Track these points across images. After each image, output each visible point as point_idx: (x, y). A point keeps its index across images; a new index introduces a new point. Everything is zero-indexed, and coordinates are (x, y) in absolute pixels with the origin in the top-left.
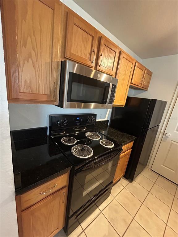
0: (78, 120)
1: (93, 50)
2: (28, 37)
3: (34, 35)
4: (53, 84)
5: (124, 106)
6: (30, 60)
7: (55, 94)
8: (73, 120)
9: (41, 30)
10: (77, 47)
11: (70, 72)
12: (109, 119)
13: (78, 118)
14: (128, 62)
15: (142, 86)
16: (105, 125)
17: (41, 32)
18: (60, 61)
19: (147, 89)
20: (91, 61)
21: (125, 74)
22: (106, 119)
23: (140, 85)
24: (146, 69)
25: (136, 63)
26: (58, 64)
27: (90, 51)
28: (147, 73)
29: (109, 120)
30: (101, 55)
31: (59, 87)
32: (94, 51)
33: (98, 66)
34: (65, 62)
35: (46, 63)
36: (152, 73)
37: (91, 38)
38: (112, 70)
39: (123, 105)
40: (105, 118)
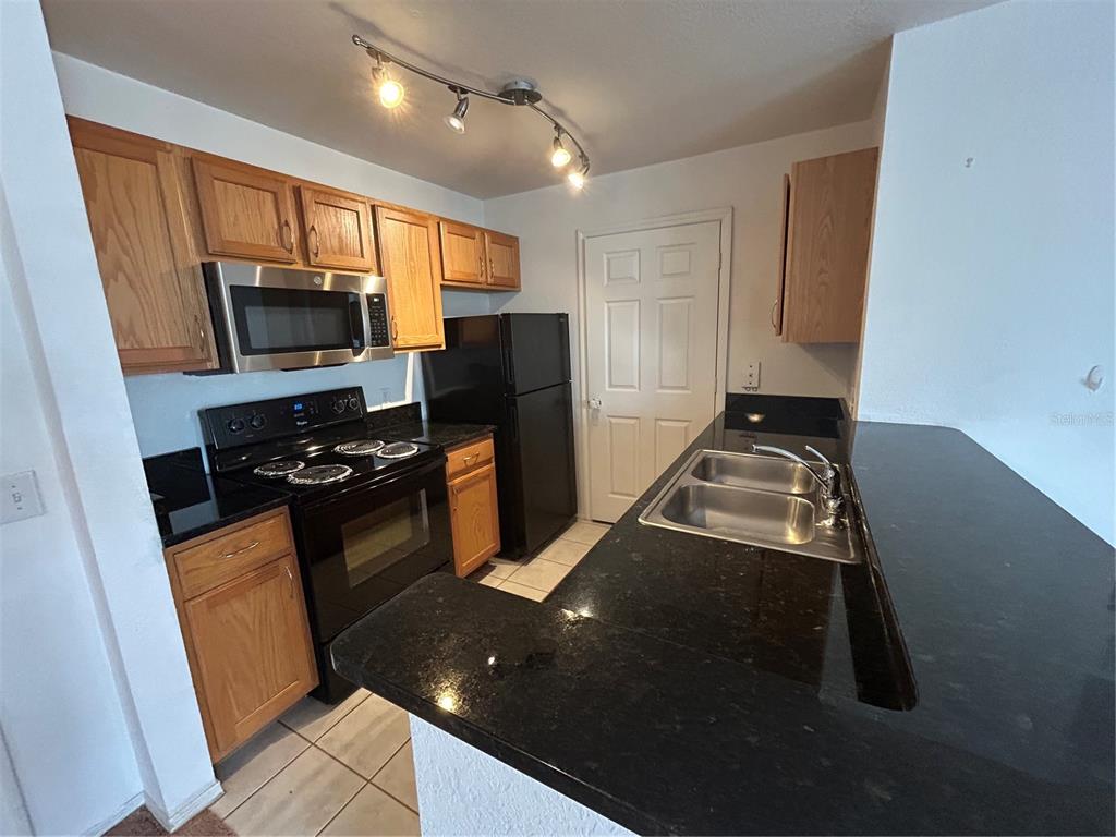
0: (299, 411)
1: (283, 221)
2: (106, 230)
3: (120, 223)
4: (192, 320)
5: (444, 348)
6: (121, 276)
7: (205, 341)
8: (282, 413)
9: (134, 209)
10: (234, 224)
11: (231, 287)
12: (421, 399)
13: (298, 407)
14: (410, 229)
15: (490, 280)
16: (410, 419)
17: (135, 215)
18: (199, 262)
19: (514, 287)
20: (284, 248)
21: (412, 259)
22: (408, 401)
23: (481, 279)
24: (483, 231)
25: (439, 224)
26: (194, 273)
27: (276, 226)
28: (493, 243)
29: (419, 403)
30: (313, 228)
31: (211, 324)
32: (287, 224)
33: (312, 256)
34: (213, 265)
35: (161, 274)
36: (517, 238)
37: (269, 197)
38: (362, 256)
39: (440, 346)
40: (404, 398)
